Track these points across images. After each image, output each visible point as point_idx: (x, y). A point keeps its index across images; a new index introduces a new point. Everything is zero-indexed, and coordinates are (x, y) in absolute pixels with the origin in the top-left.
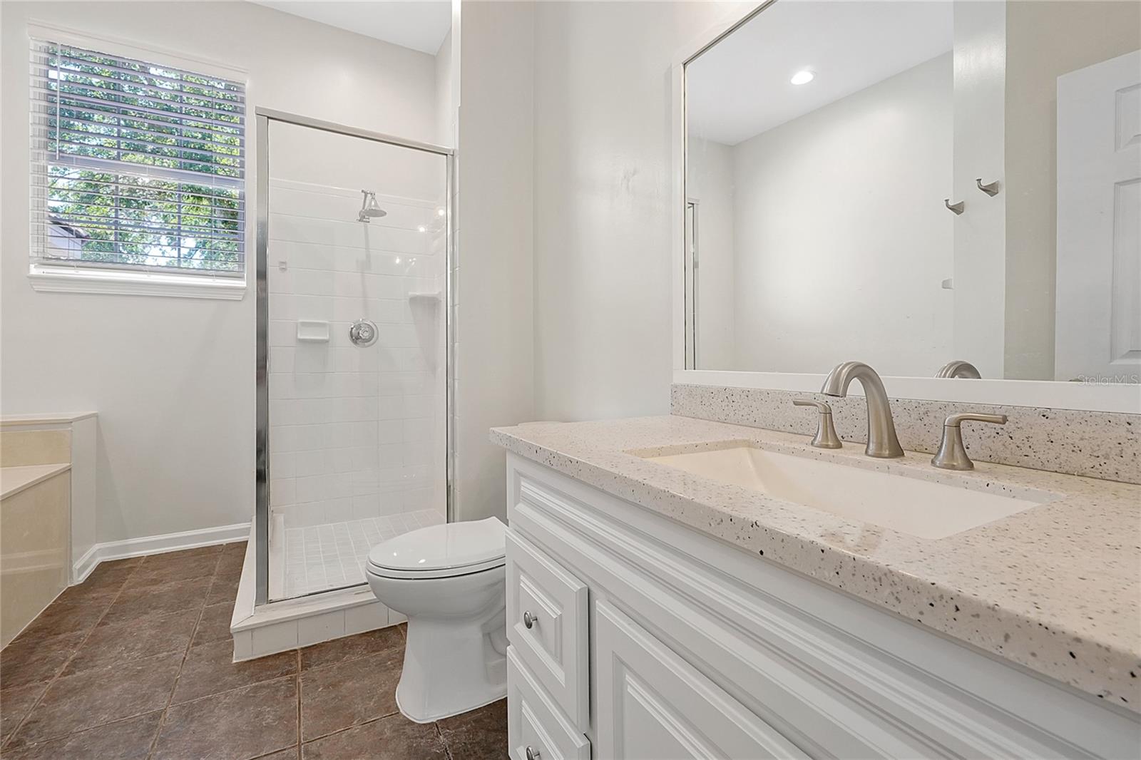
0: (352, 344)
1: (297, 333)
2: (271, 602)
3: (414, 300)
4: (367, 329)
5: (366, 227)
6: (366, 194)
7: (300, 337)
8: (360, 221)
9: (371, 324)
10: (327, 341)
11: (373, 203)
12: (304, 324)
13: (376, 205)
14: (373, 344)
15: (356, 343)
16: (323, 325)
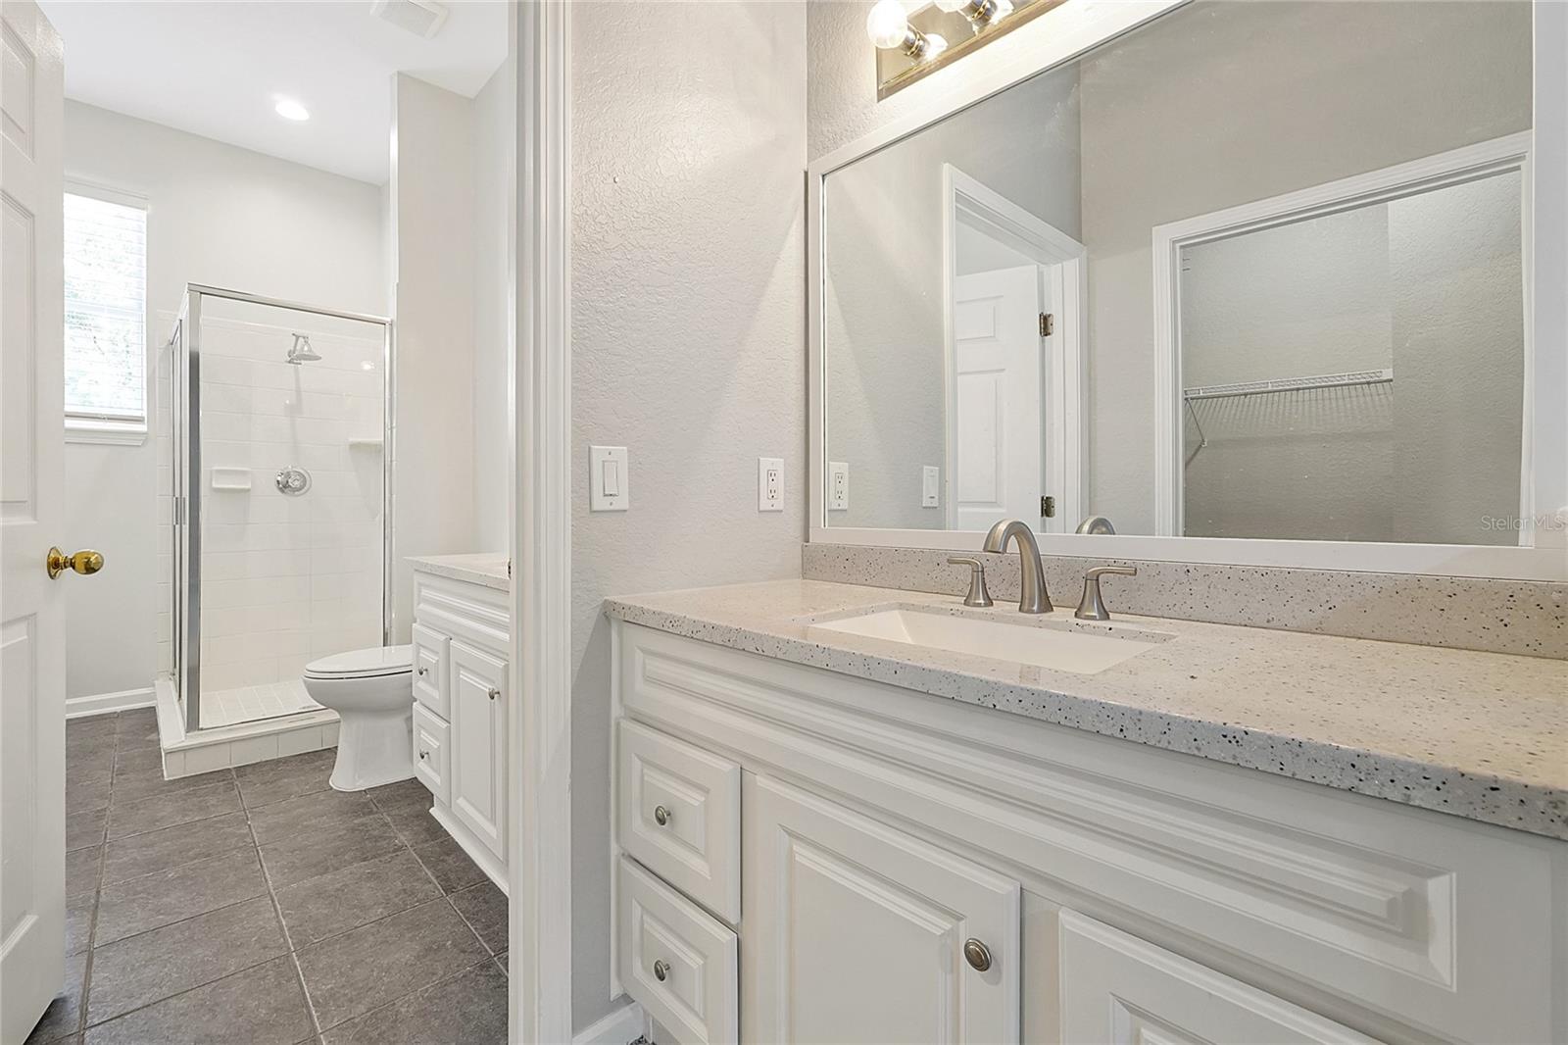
0: (280, 493)
1: (211, 480)
2: (202, 729)
3: (355, 447)
4: (298, 477)
5: (296, 371)
6: (298, 337)
7: (215, 485)
8: (289, 362)
9: (302, 472)
10: (248, 490)
11: (306, 348)
12: (218, 471)
13: (310, 350)
14: (307, 491)
15: (283, 492)
16: (244, 473)
